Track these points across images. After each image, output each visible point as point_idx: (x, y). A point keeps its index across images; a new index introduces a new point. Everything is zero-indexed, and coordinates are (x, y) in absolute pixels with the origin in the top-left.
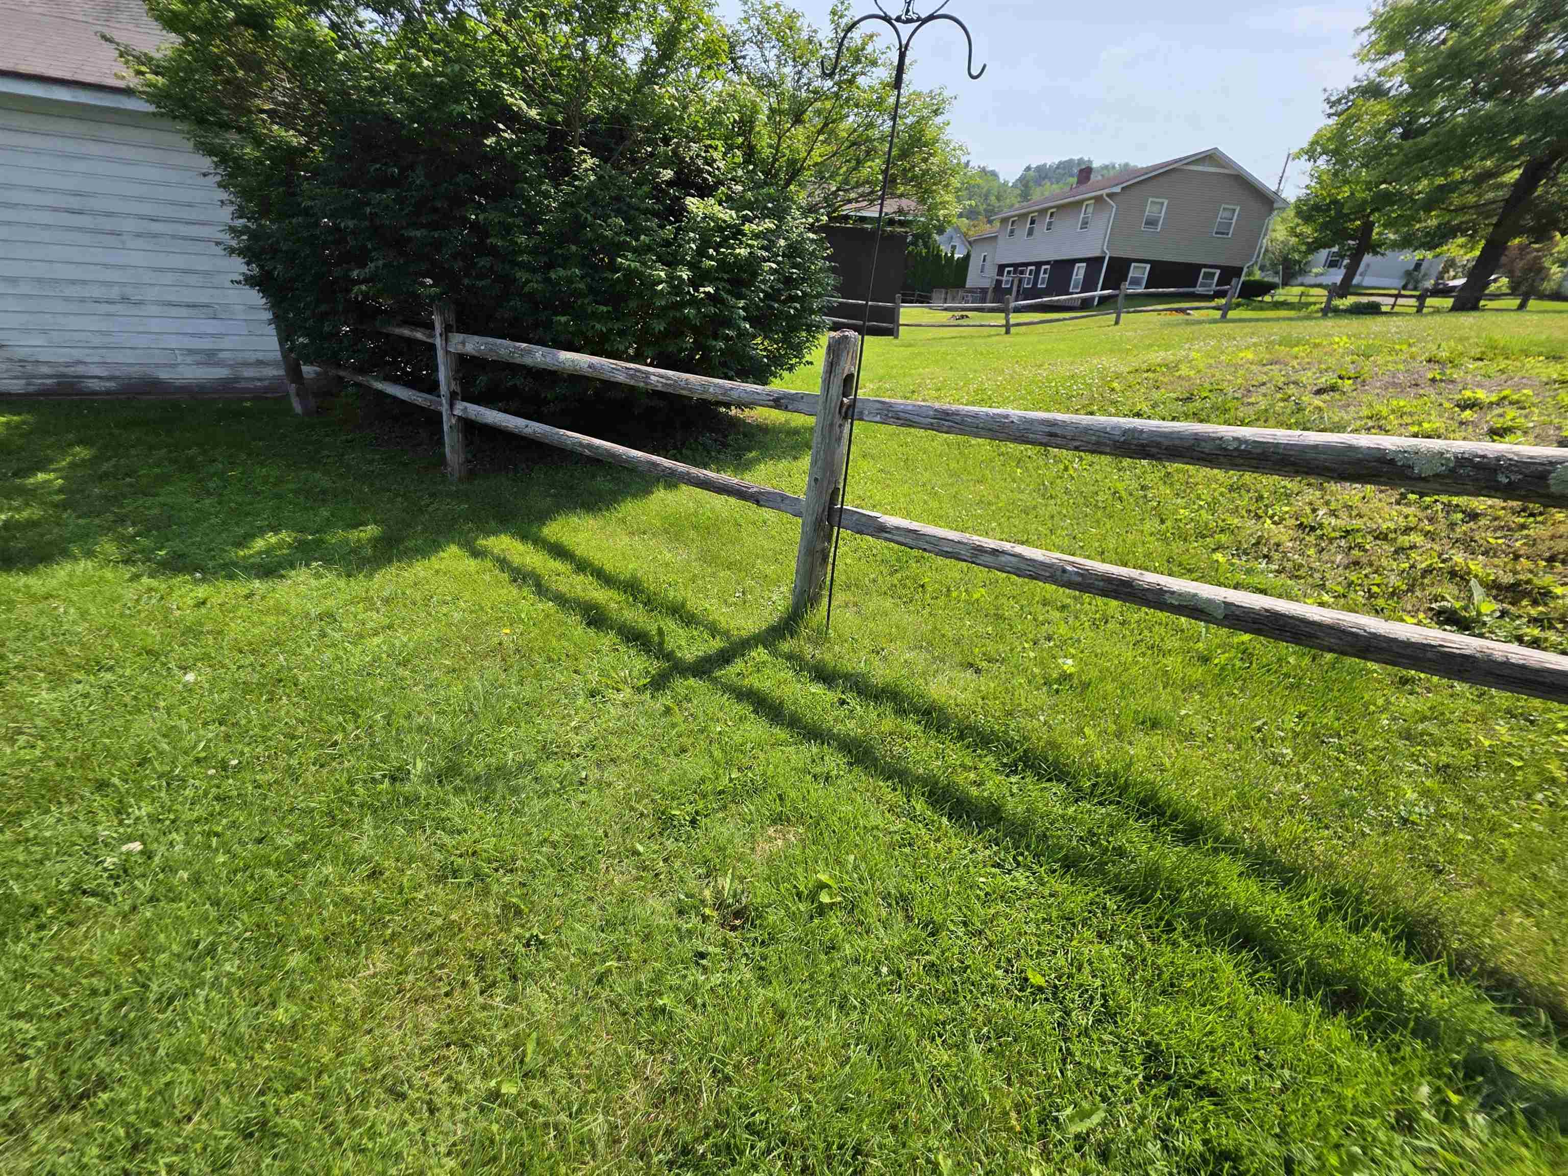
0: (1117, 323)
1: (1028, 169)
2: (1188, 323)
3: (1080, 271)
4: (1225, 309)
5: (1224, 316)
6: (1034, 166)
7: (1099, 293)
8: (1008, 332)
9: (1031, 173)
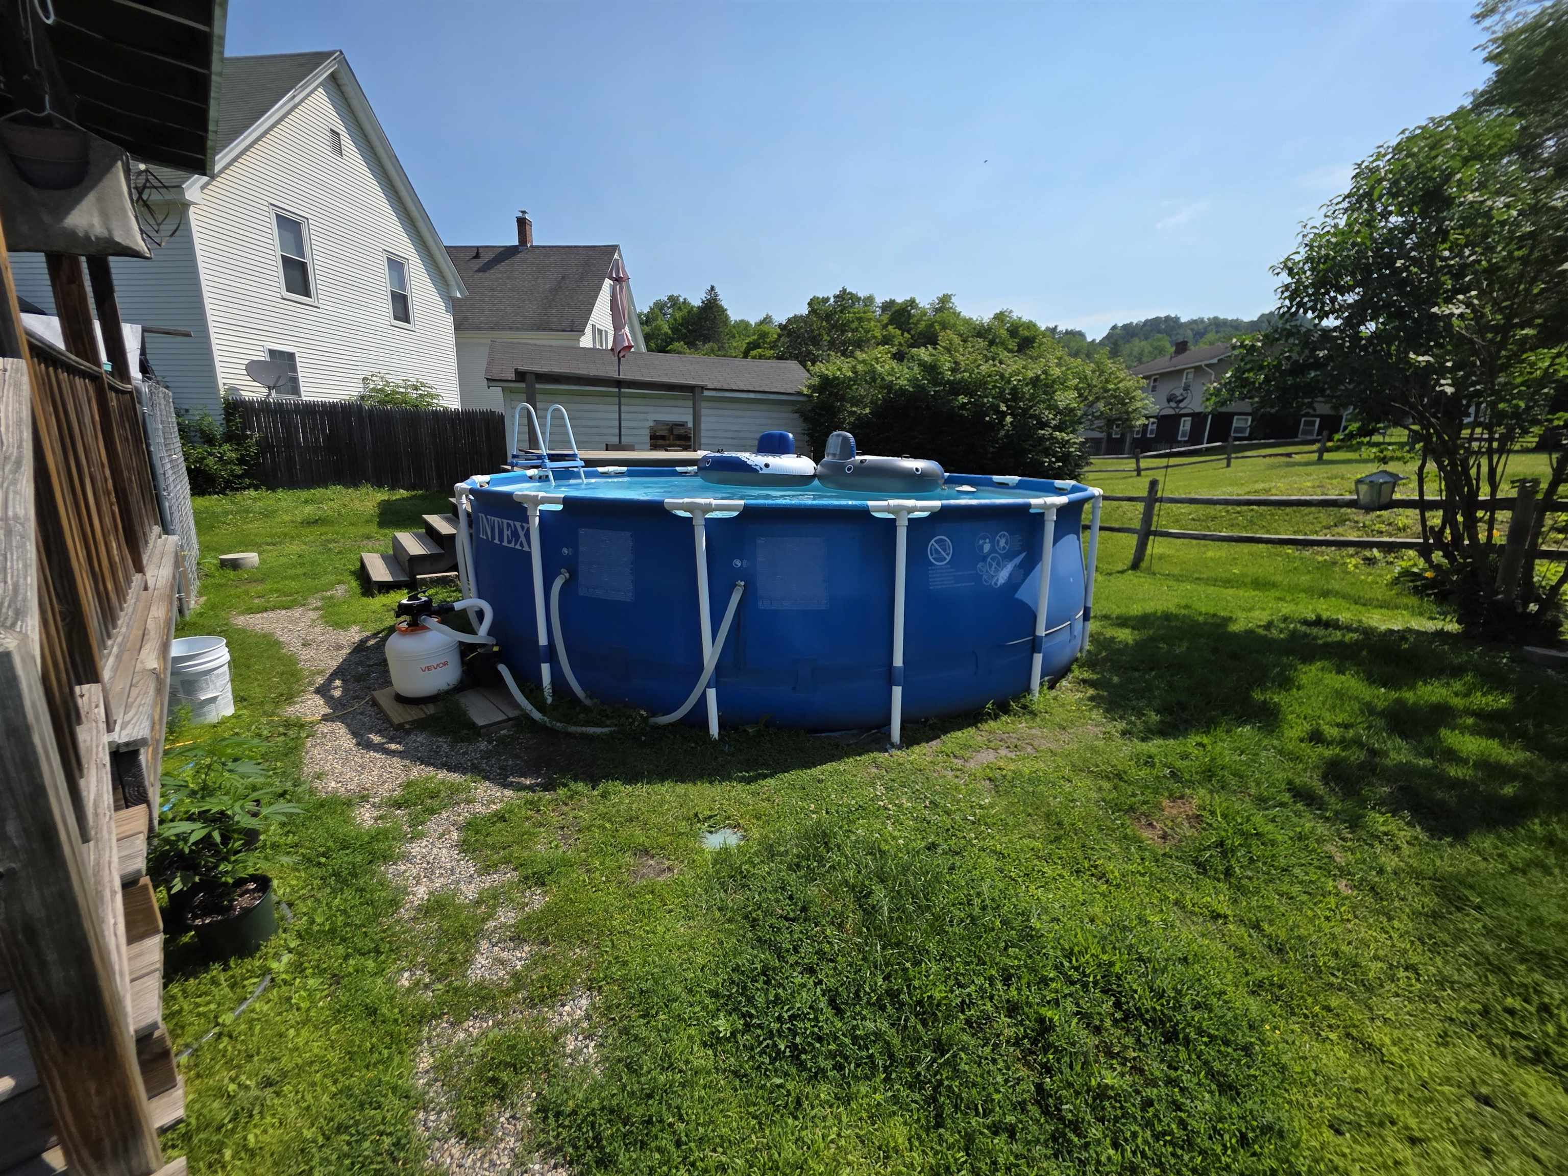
0: (1228, 465)
1: (1114, 328)
2: (1288, 465)
3: (1186, 425)
4: (1321, 452)
5: (1320, 458)
6: (1120, 325)
7: (1205, 446)
8: (1139, 475)
9: (1118, 331)
